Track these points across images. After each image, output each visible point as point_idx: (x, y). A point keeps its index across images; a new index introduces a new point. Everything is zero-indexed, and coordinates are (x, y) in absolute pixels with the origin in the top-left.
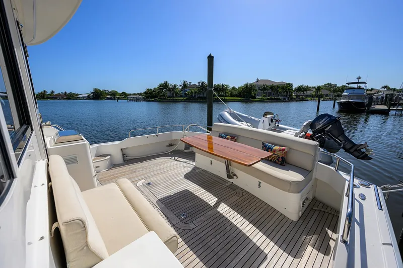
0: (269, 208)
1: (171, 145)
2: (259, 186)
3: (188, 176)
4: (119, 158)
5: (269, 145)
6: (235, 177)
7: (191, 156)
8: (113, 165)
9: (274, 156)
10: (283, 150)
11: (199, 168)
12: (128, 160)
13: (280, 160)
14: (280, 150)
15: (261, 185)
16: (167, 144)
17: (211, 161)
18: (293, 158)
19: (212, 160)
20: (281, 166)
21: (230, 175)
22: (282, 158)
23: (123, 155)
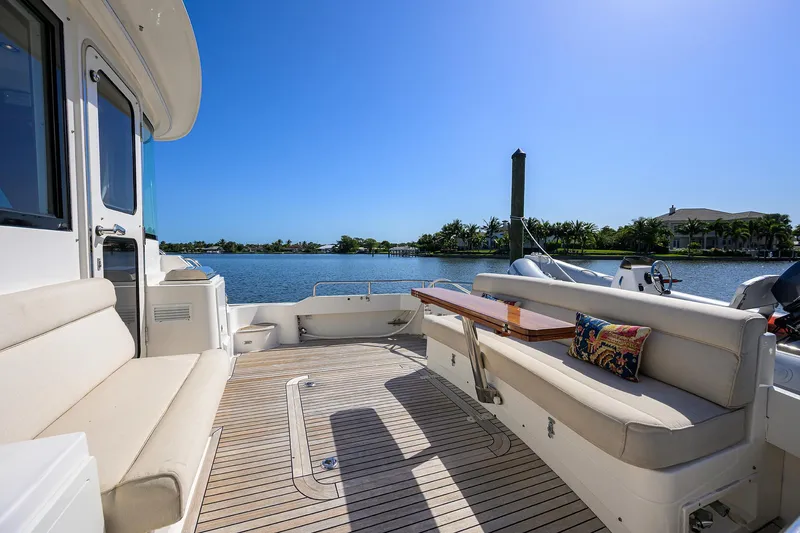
1: (397, 323)
2: (551, 430)
5: (593, 319)
6: (496, 400)
8: (278, 344)
9: (604, 349)
10: (632, 333)
13: (622, 362)
14: (622, 334)
15: (556, 428)
16: (391, 320)
17: (454, 356)
18: (667, 359)
19: (456, 353)
20: (624, 381)
21: (487, 394)
22: (628, 356)
23: (300, 329)
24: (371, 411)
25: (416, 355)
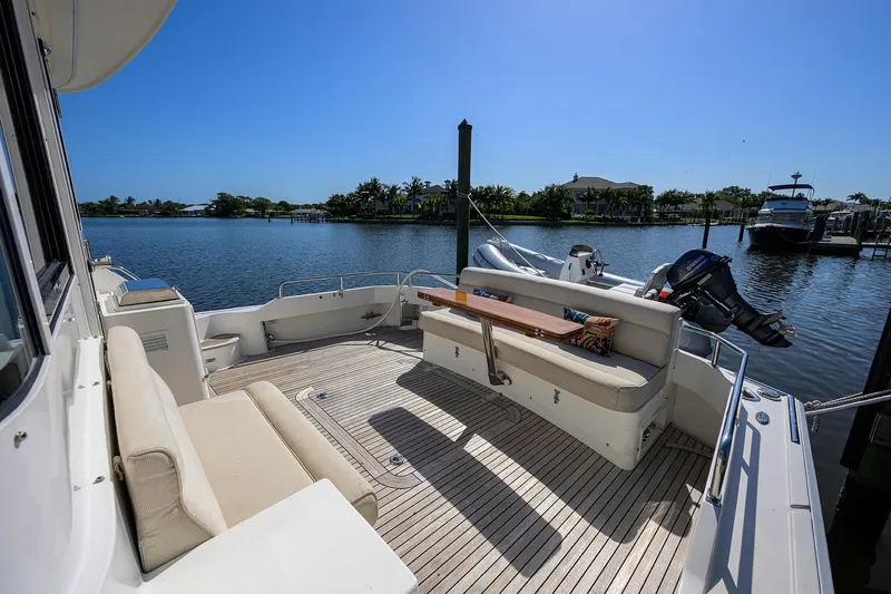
0: (576, 445)
1: (371, 316)
2: (556, 399)
3: (406, 381)
4: (257, 341)
5: (578, 313)
6: (506, 382)
7: (414, 338)
8: (244, 357)
9: (588, 335)
10: (607, 324)
11: (430, 365)
12: (277, 345)
13: (600, 344)
14: (600, 324)
15: (560, 396)
16: (364, 314)
17: (457, 349)
18: (628, 340)
19: (457, 345)
20: (601, 358)
21: (497, 377)
22: (605, 339)
23: (267, 335)
24: (400, 410)
25: (405, 349)
